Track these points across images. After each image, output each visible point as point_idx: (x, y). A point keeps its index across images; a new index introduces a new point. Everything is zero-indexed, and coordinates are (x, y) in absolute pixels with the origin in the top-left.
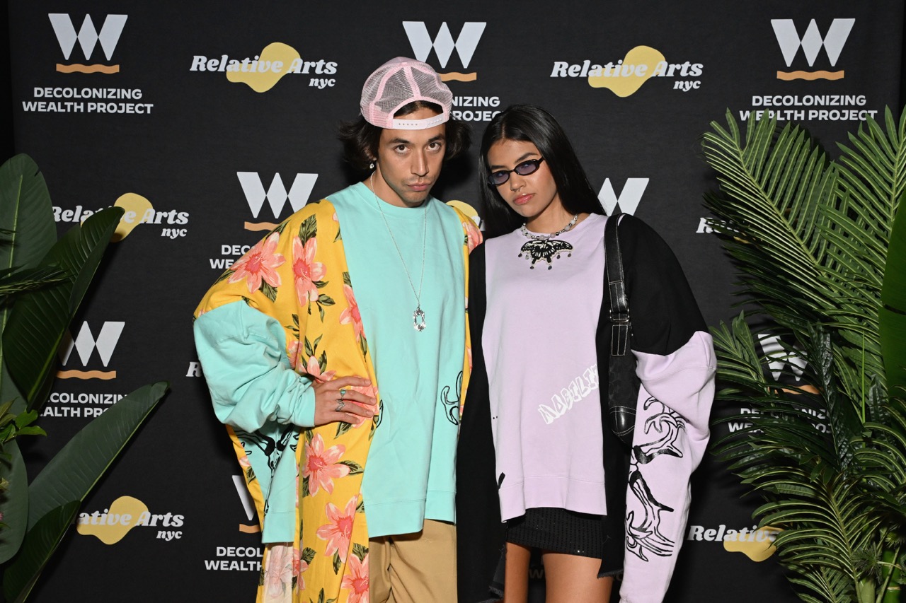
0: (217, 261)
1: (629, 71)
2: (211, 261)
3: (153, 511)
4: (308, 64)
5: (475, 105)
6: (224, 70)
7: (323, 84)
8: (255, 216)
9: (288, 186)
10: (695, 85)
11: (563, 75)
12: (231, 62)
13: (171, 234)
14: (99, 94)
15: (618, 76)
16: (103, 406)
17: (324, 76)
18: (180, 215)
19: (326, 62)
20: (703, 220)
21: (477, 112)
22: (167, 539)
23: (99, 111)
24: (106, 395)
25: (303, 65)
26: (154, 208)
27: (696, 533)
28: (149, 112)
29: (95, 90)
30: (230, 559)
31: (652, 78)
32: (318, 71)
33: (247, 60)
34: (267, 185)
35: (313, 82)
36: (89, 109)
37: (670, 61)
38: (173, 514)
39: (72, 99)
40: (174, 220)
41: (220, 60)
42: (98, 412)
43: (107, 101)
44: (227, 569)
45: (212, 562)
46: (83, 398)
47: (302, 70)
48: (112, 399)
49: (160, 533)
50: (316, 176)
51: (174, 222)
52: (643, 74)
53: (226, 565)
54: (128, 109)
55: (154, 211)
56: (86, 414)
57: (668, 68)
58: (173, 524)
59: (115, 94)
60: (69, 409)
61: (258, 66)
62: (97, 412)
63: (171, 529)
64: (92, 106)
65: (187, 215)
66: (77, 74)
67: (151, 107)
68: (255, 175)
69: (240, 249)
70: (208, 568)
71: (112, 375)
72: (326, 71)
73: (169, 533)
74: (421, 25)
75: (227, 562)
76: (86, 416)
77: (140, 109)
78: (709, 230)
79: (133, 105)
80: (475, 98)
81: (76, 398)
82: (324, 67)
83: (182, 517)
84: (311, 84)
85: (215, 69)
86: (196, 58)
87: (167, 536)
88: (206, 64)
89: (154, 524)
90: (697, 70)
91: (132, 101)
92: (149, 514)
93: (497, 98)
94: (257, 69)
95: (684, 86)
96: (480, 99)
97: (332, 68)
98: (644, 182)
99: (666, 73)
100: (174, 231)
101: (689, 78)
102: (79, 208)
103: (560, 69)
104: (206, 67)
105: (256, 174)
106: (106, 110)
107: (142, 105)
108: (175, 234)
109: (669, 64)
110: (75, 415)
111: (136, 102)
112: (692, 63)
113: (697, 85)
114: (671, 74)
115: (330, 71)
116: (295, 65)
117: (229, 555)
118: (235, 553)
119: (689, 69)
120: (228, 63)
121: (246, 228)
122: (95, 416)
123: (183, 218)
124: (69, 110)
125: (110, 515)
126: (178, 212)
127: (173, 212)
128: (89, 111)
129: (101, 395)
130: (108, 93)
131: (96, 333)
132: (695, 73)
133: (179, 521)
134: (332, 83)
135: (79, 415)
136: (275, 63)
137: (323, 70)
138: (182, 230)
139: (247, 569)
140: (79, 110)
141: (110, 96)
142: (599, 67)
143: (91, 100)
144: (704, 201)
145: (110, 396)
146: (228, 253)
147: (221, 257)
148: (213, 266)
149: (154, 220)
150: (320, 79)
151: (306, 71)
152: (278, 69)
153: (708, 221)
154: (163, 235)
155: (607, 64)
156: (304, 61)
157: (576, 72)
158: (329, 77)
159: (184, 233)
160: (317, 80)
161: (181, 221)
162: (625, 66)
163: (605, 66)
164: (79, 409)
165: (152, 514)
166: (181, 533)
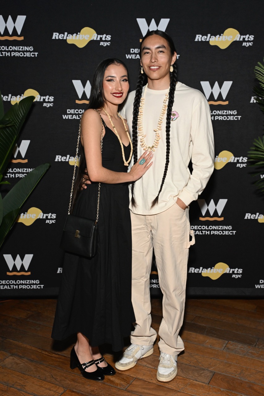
0: (66, 116)
1: (225, 38)
2: (63, 116)
3: (44, 212)
4: (99, 36)
6: (66, 39)
7: (106, 44)
8: (80, 97)
10: (251, 44)
11: (200, 40)
12: (69, 35)
13: (47, 105)
14: (16, 48)
15: (221, 40)
16: (23, 173)
17: (106, 41)
18: (50, 98)
19: (107, 35)
20: (253, 98)
22: (50, 223)
23: (16, 56)
24: (24, 169)
28: (36, 56)
29: (14, 47)
31: (234, 41)
32: (103, 39)
33: (75, 34)
34: (84, 86)
35: (102, 44)
36: (12, 55)
37: (241, 34)
38: (52, 214)
39: (5, 51)
40: (48, 100)
41: (64, 34)
43: (19, 52)
46: (15, 170)
47: (97, 38)
48: (26, 170)
52: (231, 40)
54: (28, 55)
55: (40, 96)
57: (240, 37)
58: (52, 217)
59: (22, 49)
60: (10, 174)
61: (79, 37)
62: (21, 176)
63: (51, 219)
64: (13, 54)
65: (53, 97)
66: (7, 40)
67: (37, 54)
71: (26, 161)
72: (107, 39)
73: (51, 221)
74: (144, 20)
76: (16, 177)
77: (33, 55)
78: (255, 101)
79: (30, 53)
81: (12, 170)
82: (106, 37)
83: (55, 215)
84: (101, 44)
85: (62, 38)
86: (54, 34)
87: (50, 222)
88: (58, 36)
89: (44, 217)
90: (252, 38)
91: (29, 51)
94: (79, 39)
95: (246, 45)
97: (109, 38)
98: (231, 83)
99: (240, 39)
100: (48, 104)
101: (248, 41)
102: (10, 95)
103: (199, 38)
104: (58, 37)
105: (80, 81)
106: (19, 55)
107: (33, 53)
108: (49, 105)
110: (12, 177)
111: (31, 52)
112: (250, 35)
114: (241, 39)
115: (108, 39)
116: (94, 36)
119: (249, 38)
120: (67, 36)
121: (76, 102)
123: (52, 99)
124: (4, 55)
125: (28, 215)
126: (49, 96)
127: (48, 97)
128: (12, 56)
129: (22, 169)
130: (19, 48)
131: (19, 145)
132: (251, 39)
133: (54, 216)
134: (109, 44)
136: (86, 35)
138: (51, 104)
140: (8, 55)
141: (20, 50)
142: (214, 37)
143: (13, 51)
144: (254, 91)
145: (26, 169)
146: (70, 113)
147: (67, 114)
148: (64, 118)
149: (40, 100)
150: (104, 42)
151: (99, 39)
152: (87, 38)
153: (254, 98)
154: (44, 105)
155: (217, 35)
156: (98, 35)
157: (204, 39)
158: (108, 41)
159: (52, 105)
160: (103, 43)
161: (51, 100)
162: (224, 36)
163: (216, 36)
164: (14, 174)
165: (44, 214)
166: (55, 221)
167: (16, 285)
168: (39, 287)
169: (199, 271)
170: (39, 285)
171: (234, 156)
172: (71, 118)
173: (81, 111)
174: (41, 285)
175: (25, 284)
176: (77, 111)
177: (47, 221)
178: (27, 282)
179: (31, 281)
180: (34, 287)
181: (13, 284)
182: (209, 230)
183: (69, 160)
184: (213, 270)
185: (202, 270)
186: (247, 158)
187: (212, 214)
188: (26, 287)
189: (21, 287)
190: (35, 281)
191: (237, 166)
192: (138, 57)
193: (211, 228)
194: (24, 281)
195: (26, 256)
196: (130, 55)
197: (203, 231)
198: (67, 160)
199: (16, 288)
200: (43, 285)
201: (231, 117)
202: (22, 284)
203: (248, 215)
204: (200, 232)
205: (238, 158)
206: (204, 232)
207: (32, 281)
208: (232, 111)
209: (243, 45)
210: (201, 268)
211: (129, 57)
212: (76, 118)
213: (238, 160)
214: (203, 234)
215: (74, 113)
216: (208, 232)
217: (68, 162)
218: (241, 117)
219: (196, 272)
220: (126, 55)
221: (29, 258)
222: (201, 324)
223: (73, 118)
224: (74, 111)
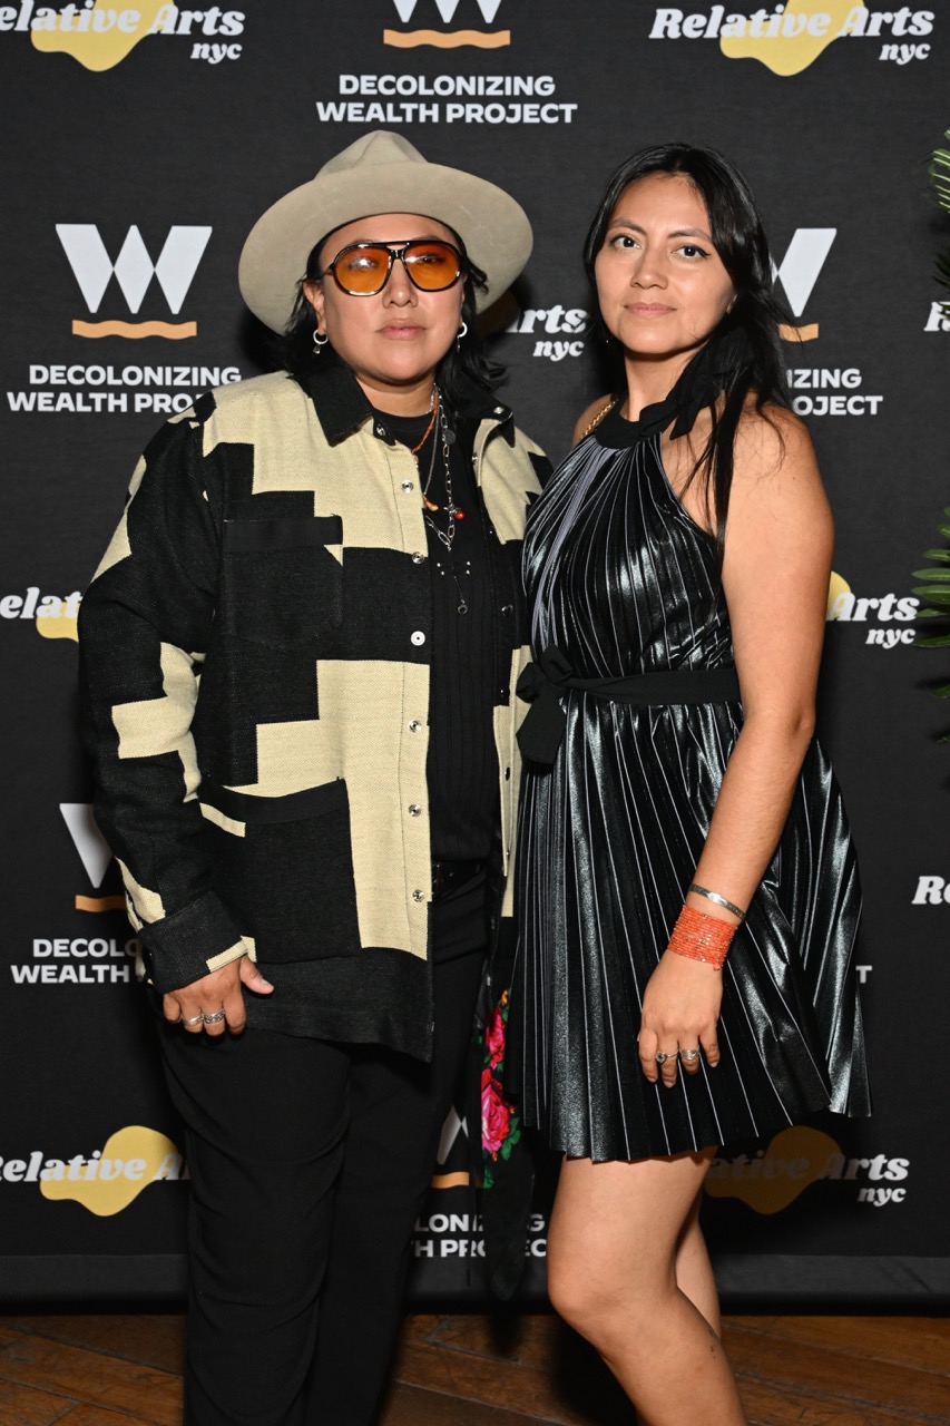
0: (22, 396)
1: (796, 27)
2: (10, 395)
4: (187, 17)
5: (508, 92)
6: (26, 29)
7: (219, 54)
8: (93, 307)
9: (154, 248)
10: (919, 52)
11: (674, 34)
12: (40, 12)
15: (775, 35)
17: (219, 39)
19: (223, 11)
20: (936, 307)
21: (511, 106)
25: (179, 18)
27: (930, 890)
30: (60, 962)
31: (840, 41)
32: (209, 30)
33: (71, 8)
34: (114, 251)
35: (199, 51)
37: (874, 7)
41: (18, 8)
44: (54, 981)
47: (176, 28)
50: (206, 231)
52: (825, 31)
57: (869, 20)
61: (91, 21)
68: (91, 231)
69: (65, 372)
72: (223, 30)
75: (55, 967)
80: (508, 79)
82: (219, 22)
84: (195, 55)
85: (7, 27)
93: (550, 79)
94: (90, 26)
95: (899, 54)
96: (518, 80)
97: (234, 23)
98: (827, 236)
99: (866, 29)
101: (909, 39)
103: (668, 24)
105: (92, 229)
109: (871, 12)
112: (913, 11)
113: (924, 51)
114: (874, 31)
115: (230, 29)
116: (164, 18)
117: (57, 954)
118: (69, 951)
119: (909, 22)
120: (34, 16)
121: (75, 332)
132: (919, 29)
134: (235, 52)
136: (126, 13)
137: (217, 26)
139: (91, 980)
142: (741, 18)
144: (938, 271)
146: (43, 381)
147: (30, 389)
148: (15, 407)
150: (211, 44)
151: (185, 29)
152: (131, 25)
153: (946, 307)
155: (754, 12)
156: (181, 10)
157: (696, 29)
158: (229, 40)
160: (206, 47)
162: (787, 16)
163: (752, 16)
171: (853, 591)
172: (51, 409)
173: (96, 375)
176: (78, 375)
183: (35, 614)
184: (763, 1167)
186: (915, 602)
191: (870, 641)
192: (375, 116)
196: (338, 107)
198: (27, 614)
201: (834, 399)
203: (931, 884)
205: (874, 603)
208: (837, 372)
209: (884, 57)
211: (331, 116)
212: (72, 409)
213: (872, 613)
215: (64, 382)
217: (33, 622)
218: (880, 398)
220: (320, 106)
223: (58, 408)
224: (62, 375)
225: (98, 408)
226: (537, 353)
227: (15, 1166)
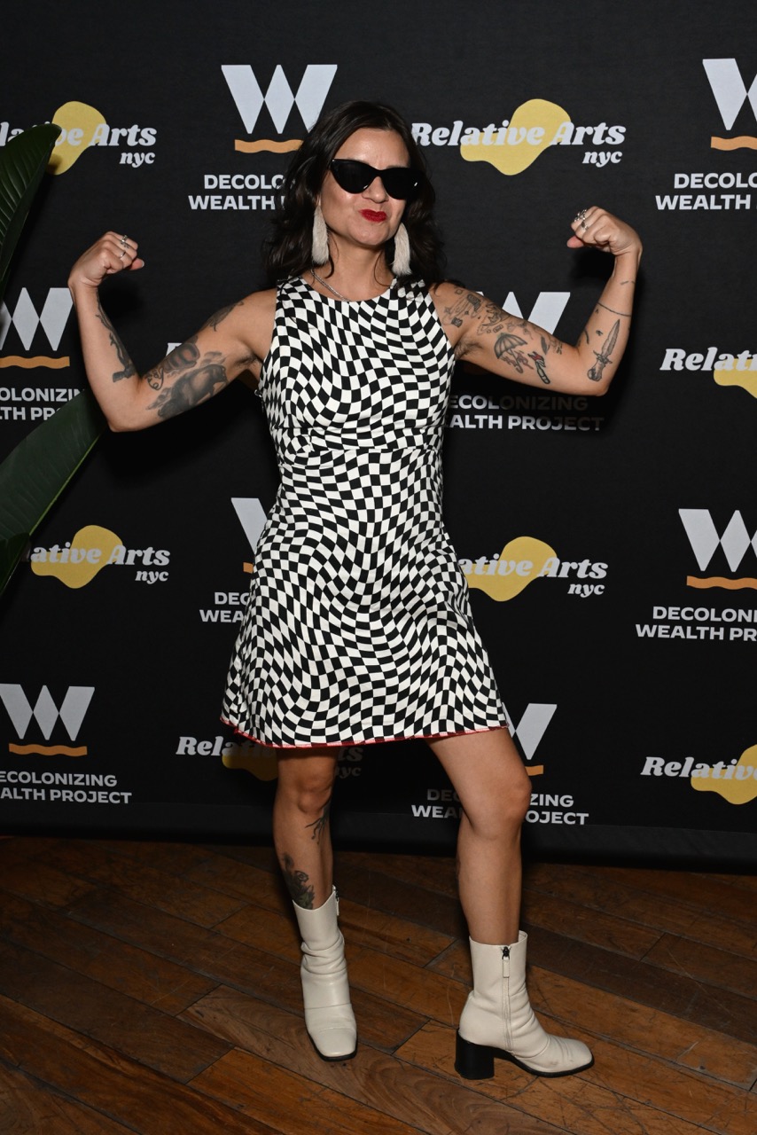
0: (199, 198)
2: (191, 198)
3: (129, 545)
8: (250, 130)
9: (294, 84)
13: (134, 160)
16: (55, 405)
18: (144, 133)
22: (149, 582)
24: (58, 390)
26: (108, 123)
34: (264, 85)
38: (156, 549)
40: (137, 140)
42: (49, 412)
45: (209, 612)
46: (28, 395)
49: (139, 573)
50: (332, 69)
51: (135, 143)
53: (228, 616)
55: (107, 128)
56: (33, 416)
58: (156, 562)
60: (10, 409)
62: (47, 413)
63: (154, 568)
65: (154, 131)
68: (246, 70)
69: (230, 180)
70: (205, 619)
71: (64, 362)
73: (151, 574)
76: (33, 418)
81: (18, 394)
83: (167, 553)
87: (148, 578)
89: (130, 561)
92: (124, 549)
100: (137, 155)
102: (5, 126)
105: (248, 67)
108: (139, 160)
110: (19, 417)
118: (239, 600)
121: (237, 148)
122: (45, 418)
123: (149, 137)
125: (74, 550)
126: (141, 127)
127: (135, 129)
129: (52, 390)
131: (39, 305)
133: (163, 558)
135: (24, 418)
138: (148, 155)
145: (63, 391)
146: (214, 186)
147: (204, 193)
148: (194, 207)
149: (109, 141)
154: (123, 161)
159: (151, 158)
161: (146, 141)
164: (23, 409)
165: (128, 549)
166: (167, 574)
167: (39, 787)
168: (115, 798)
169: (680, 771)
170: (117, 794)
172: (220, 208)
173: (252, 181)
174: (122, 794)
175: (68, 787)
176: (239, 182)
177: (141, 576)
178: (75, 779)
179: (87, 776)
180: (100, 797)
181: (30, 785)
182: (723, 624)
184: (735, 771)
185: (693, 767)
187: (734, 567)
188: (73, 798)
189: (56, 794)
190: (101, 777)
193: (729, 615)
194: (65, 775)
195: (72, 690)
197: (698, 628)
199: (39, 797)
200: (130, 794)
202: (61, 787)
204: (689, 629)
206: (702, 629)
207: (94, 777)
210: (690, 761)
212: (235, 208)
214: (699, 636)
215: (229, 187)
216: (717, 630)
219: (668, 772)
221: (79, 699)
222: (675, 971)
223: (225, 208)
224: (227, 182)
225: (254, 207)
226: (586, 161)
227: (205, 745)
